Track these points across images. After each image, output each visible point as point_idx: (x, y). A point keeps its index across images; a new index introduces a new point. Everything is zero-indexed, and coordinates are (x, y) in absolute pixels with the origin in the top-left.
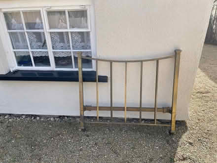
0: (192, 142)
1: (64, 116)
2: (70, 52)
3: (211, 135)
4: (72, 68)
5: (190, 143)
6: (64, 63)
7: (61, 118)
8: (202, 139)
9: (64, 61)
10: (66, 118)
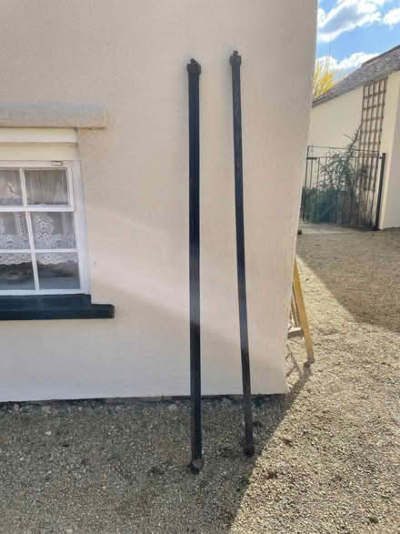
0: (290, 438)
1: (12, 403)
2: (30, 255)
3: (330, 420)
4: (34, 289)
5: (287, 442)
6: (15, 277)
7: (5, 407)
8: (309, 430)
9: (15, 274)
10: (16, 406)
